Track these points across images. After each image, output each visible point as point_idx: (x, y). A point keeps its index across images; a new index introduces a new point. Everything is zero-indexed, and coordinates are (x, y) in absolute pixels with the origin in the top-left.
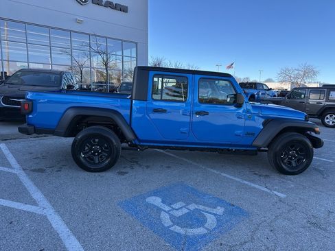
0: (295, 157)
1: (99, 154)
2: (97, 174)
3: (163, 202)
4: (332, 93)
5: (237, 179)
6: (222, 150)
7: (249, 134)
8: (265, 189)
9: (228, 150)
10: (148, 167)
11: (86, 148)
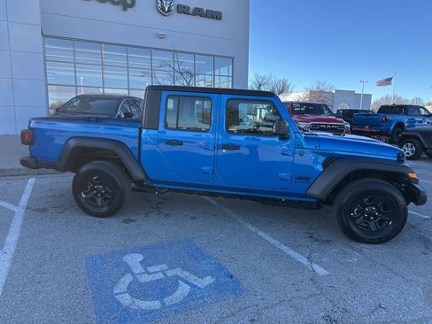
0: (375, 217)
1: (102, 195)
5: (273, 241)
7: (301, 178)
8: (304, 261)
9: (275, 200)
10: (167, 215)
11: (89, 187)
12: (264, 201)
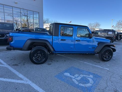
0: (108, 55)
1: (40, 57)
2: (40, 65)
3: (70, 75)
4: (109, 32)
5: (90, 64)
6: (84, 54)
7: (93, 48)
8: (101, 67)
9: (86, 54)
10: (58, 61)
11: (35, 55)
12: (83, 54)
